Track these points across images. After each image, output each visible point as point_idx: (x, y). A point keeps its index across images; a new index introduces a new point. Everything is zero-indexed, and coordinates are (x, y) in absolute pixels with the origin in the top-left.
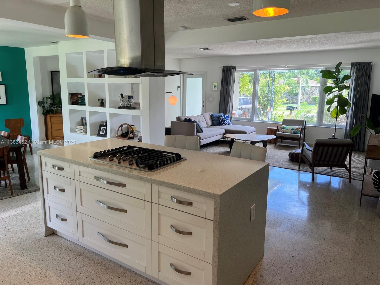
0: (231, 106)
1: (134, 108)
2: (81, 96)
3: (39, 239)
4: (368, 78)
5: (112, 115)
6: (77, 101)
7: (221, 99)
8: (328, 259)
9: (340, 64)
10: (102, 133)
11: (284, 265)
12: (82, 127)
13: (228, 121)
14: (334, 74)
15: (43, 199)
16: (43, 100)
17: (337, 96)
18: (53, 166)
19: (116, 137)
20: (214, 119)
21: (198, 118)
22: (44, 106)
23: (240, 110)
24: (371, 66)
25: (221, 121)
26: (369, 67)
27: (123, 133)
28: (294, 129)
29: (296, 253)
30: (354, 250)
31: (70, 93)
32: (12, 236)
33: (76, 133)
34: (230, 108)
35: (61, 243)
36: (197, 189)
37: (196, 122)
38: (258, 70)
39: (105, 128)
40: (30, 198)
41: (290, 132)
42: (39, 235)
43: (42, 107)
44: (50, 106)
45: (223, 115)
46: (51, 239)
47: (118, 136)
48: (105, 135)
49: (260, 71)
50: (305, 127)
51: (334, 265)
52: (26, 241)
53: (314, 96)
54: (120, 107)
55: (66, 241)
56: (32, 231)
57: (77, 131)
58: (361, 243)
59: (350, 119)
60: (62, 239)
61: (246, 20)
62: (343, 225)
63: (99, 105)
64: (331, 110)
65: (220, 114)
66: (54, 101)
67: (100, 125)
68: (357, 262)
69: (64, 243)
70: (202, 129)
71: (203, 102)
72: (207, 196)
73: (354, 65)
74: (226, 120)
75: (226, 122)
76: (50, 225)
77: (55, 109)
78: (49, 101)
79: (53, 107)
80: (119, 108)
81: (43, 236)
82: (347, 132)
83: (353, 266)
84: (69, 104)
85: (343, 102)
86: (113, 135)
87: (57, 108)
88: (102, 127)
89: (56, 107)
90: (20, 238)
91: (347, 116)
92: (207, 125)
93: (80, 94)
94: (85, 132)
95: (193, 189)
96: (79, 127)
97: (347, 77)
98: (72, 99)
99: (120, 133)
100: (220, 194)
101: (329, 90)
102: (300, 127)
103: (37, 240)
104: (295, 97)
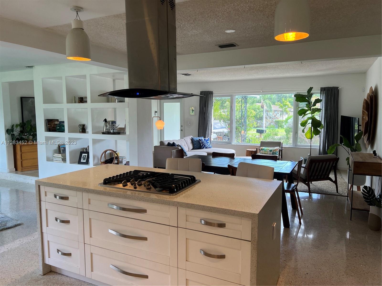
0: (209, 130)
1: (118, 133)
2: (58, 123)
3: (36, 278)
4: (336, 103)
5: (95, 141)
6: (54, 127)
7: (200, 123)
8: (340, 273)
9: (311, 89)
10: (83, 160)
11: (302, 282)
12: (60, 155)
13: (209, 144)
14: (307, 98)
15: (41, 233)
16: (12, 127)
17: (311, 118)
18: (55, 196)
19: (100, 165)
20: (195, 143)
21: (180, 142)
22: (14, 134)
23: (215, 134)
24: (338, 90)
25: (201, 144)
26: (337, 91)
27: (107, 159)
28: (272, 151)
29: (309, 270)
30: (360, 262)
31: (46, 120)
32: (4, 277)
33: (53, 162)
34: (209, 132)
35: (62, 281)
36: (231, 209)
37: (180, 145)
38: (234, 95)
39: (86, 155)
40: (9, 235)
41: (268, 153)
42: (35, 275)
43: (10, 135)
44: (19, 134)
45: (203, 139)
46: (50, 278)
47: (101, 163)
48: (87, 163)
49: (236, 96)
50: (282, 148)
51: (346, 278)
52: (22, 282)
53: (277, 120)
54: (104, 132)
55: (68, 279)
56: (25, 271)
57: (54, 159)
58: (364, 255)
59: (322, 139)
60: (63, 276)
61: (235, 46)
62: (342, 239)
63: (80, 132)
64: (305, 131)
65: (201, 137)
66: (23, 129)
67: (81, 152)
68: (366, 273)
69: (66, 281)
70: (186, 153)
71: (182, 126)
72: (243, 216)
73: (323, 90)
74: (207, 143)
75: (207, 145)
76: (48, 261)
77: (25, 137)
78: (19, 129)
79: (23, 135)
80: (103, 134)
81: (40, 275)
82: (321, 151)
83: (364, 277)
84: (45, 131)
85: (316, 124)
86: (96, 161)
87: (28, 135)
88: (83, 155)
89: (26, 134)
90: (14, 280)
91: (320, 137)
92: (188, 149)
93: (57, 120)
94: (64, 160)
95: (227, 209)
96: (56, 155)
97: (317, 101)
98: (49, 125)
99: (103, 160)
100: (258, 213)
101: (303, 112)
102: (277, 148)
103: (34, 280)
104: (260, 121)
